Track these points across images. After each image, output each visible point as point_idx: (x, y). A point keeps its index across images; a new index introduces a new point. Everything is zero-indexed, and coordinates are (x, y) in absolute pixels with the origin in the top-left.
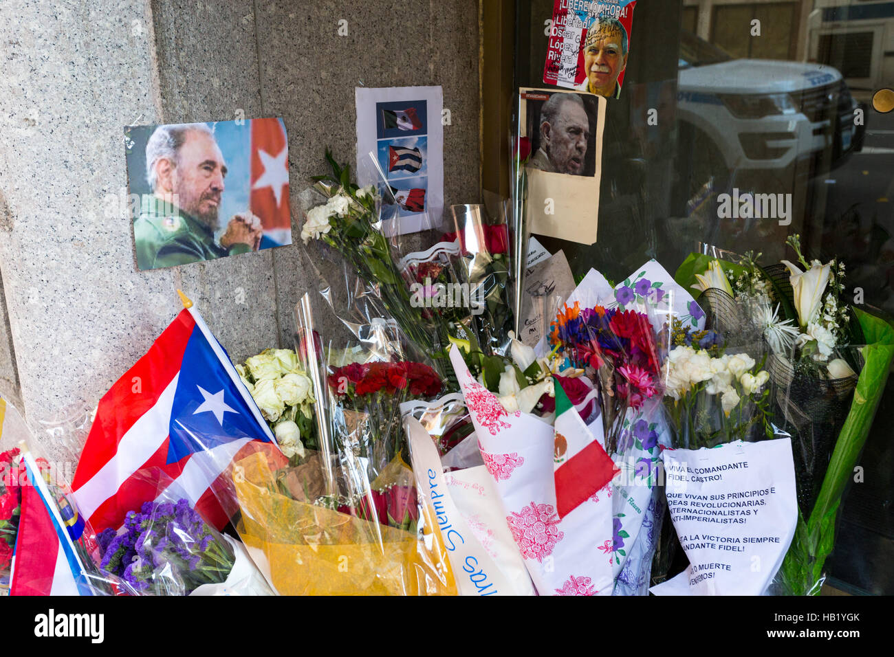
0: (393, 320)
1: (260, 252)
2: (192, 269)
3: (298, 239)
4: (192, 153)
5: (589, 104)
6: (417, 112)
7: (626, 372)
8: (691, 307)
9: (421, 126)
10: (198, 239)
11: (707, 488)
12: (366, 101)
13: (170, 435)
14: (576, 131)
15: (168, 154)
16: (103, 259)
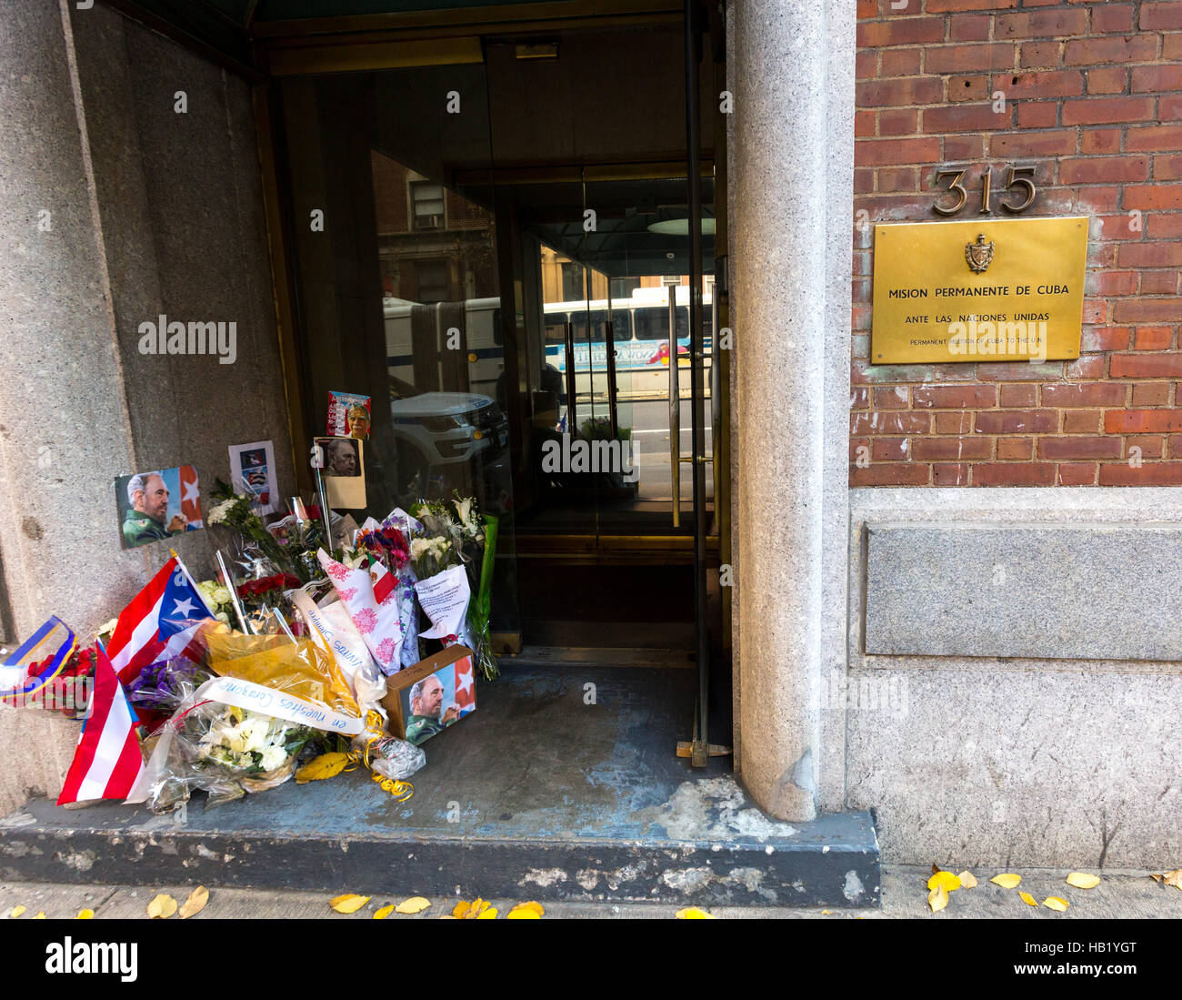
0: (267, 558)
1: (188, 533)
2: (154, 545)
3: (206, 524)
4: (152, 487)
5: (354, 443)
6: (261, 454)
7: (394, 553)
8: (417, 524)
9: (263, 461)
10: (156, 529)
11: (435, 593)
12: (234, 452)
13: (160, 628)
14: (349, 456)
15: (140, 488)
16: (104, 546)
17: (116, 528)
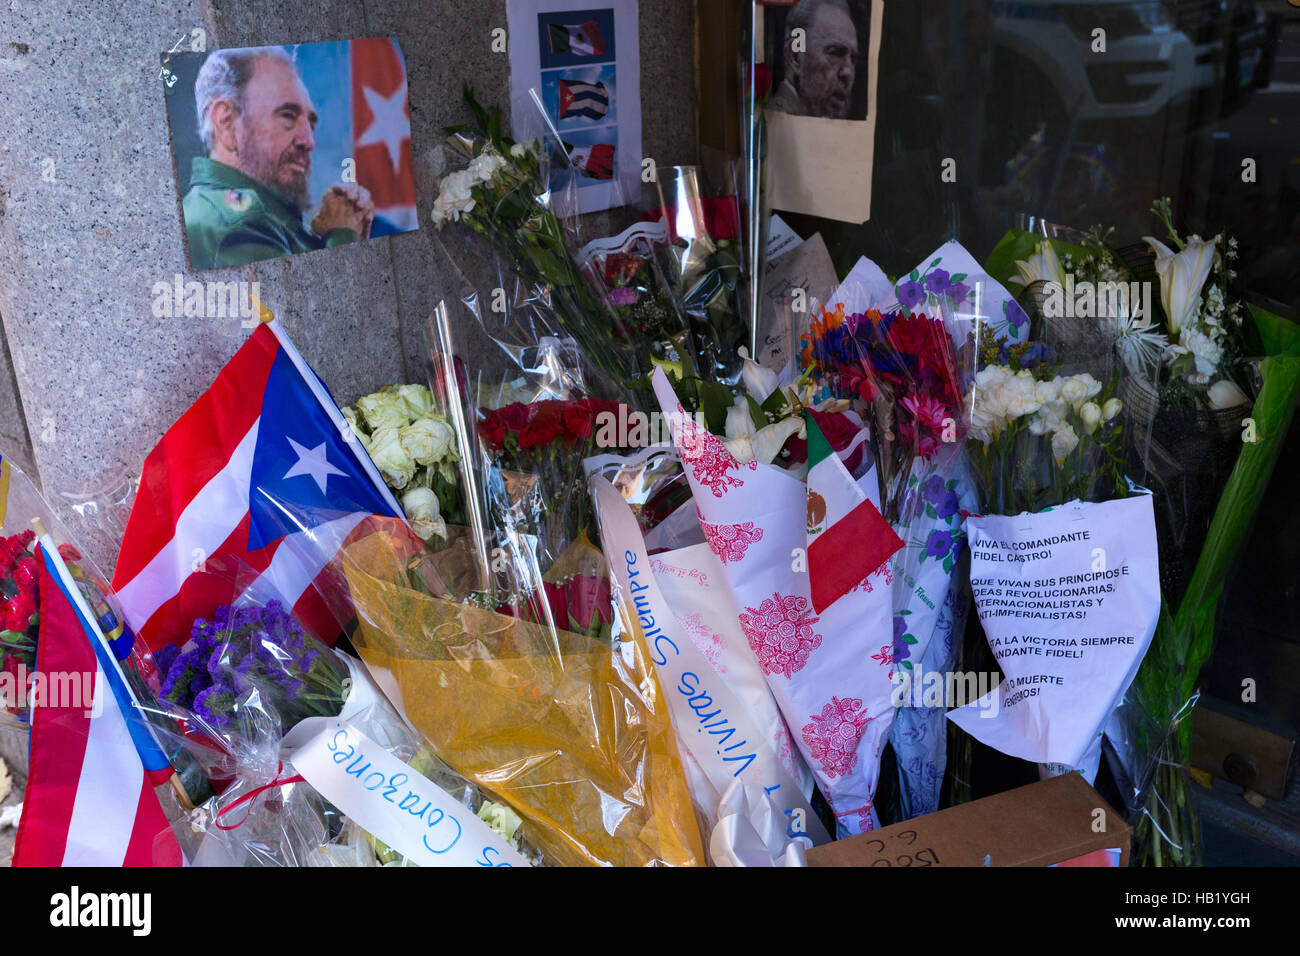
0: (572, 340)
1: (372, 242)
2: (272, 267)
3: (428, 222)
4: (264, 93)
5: (858, 12)
6: (599, 26)
7: (913, 405)
8: (1009, 308)
9: (605, 49)
10: (278, 222)
11: (1031, 570)
12: (523, 11)
13: (251, 509)
14: (839, 51)
15: (227, 96)
16: (141, 255)
17: (171, 208)
